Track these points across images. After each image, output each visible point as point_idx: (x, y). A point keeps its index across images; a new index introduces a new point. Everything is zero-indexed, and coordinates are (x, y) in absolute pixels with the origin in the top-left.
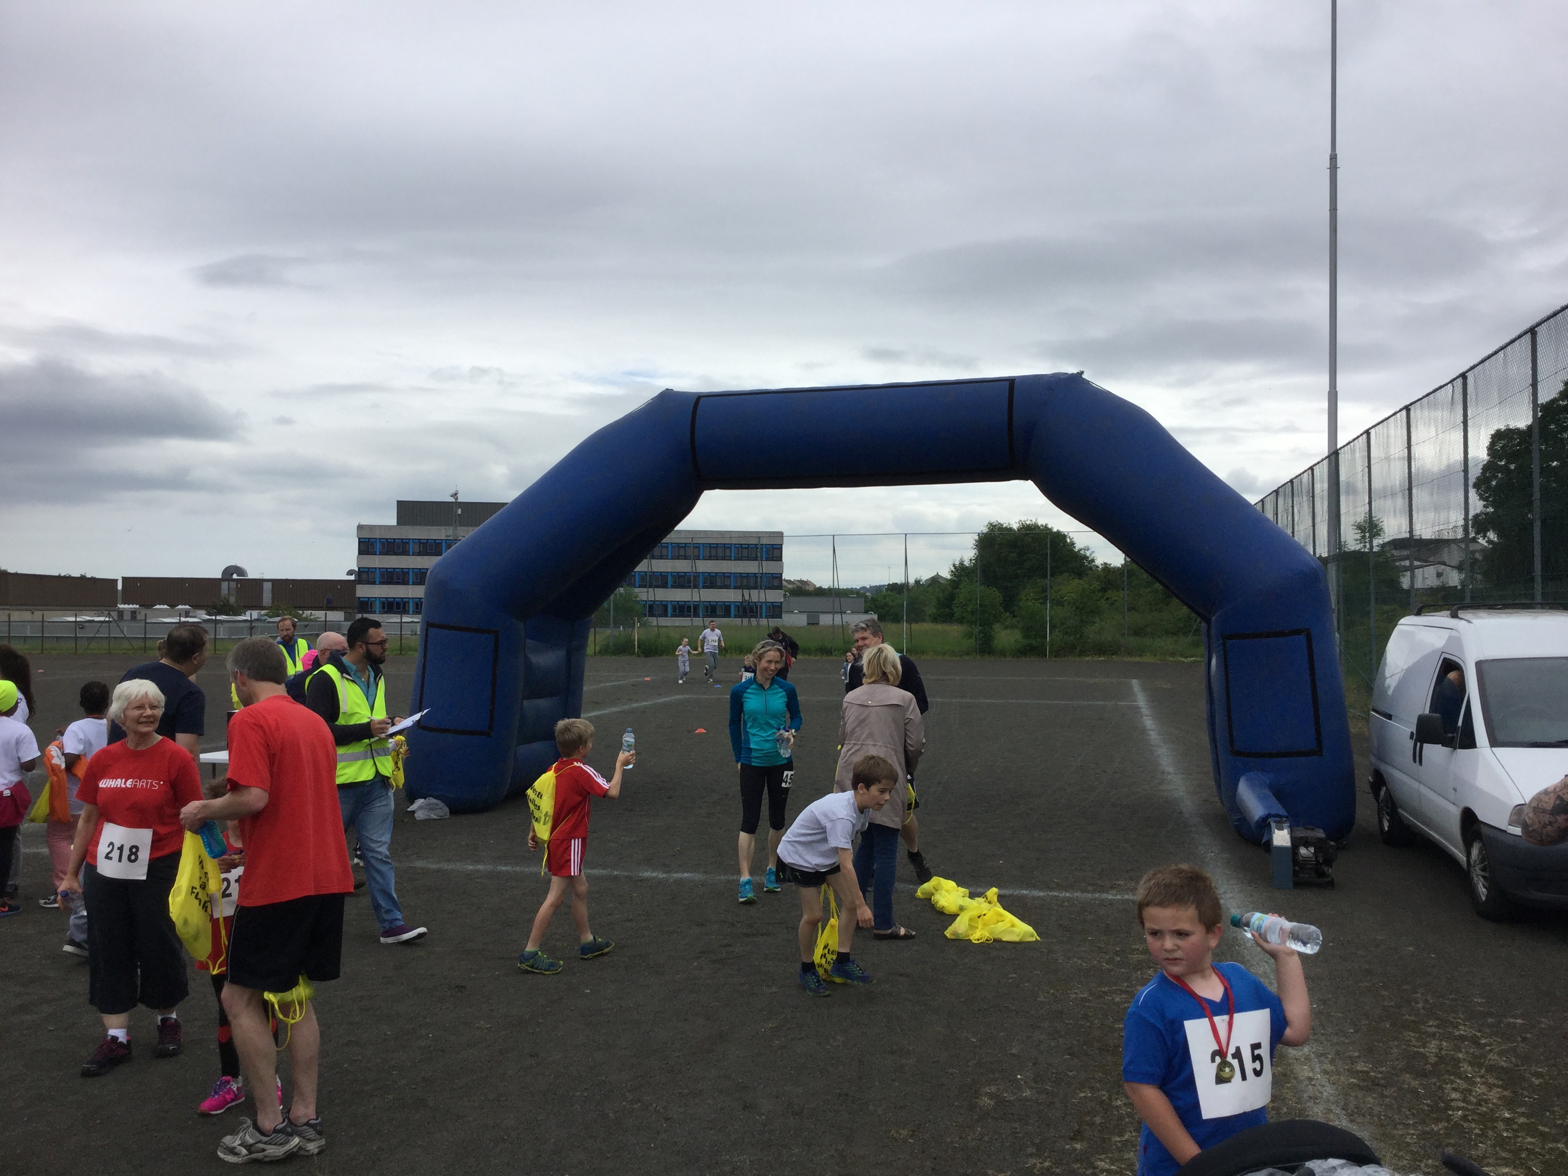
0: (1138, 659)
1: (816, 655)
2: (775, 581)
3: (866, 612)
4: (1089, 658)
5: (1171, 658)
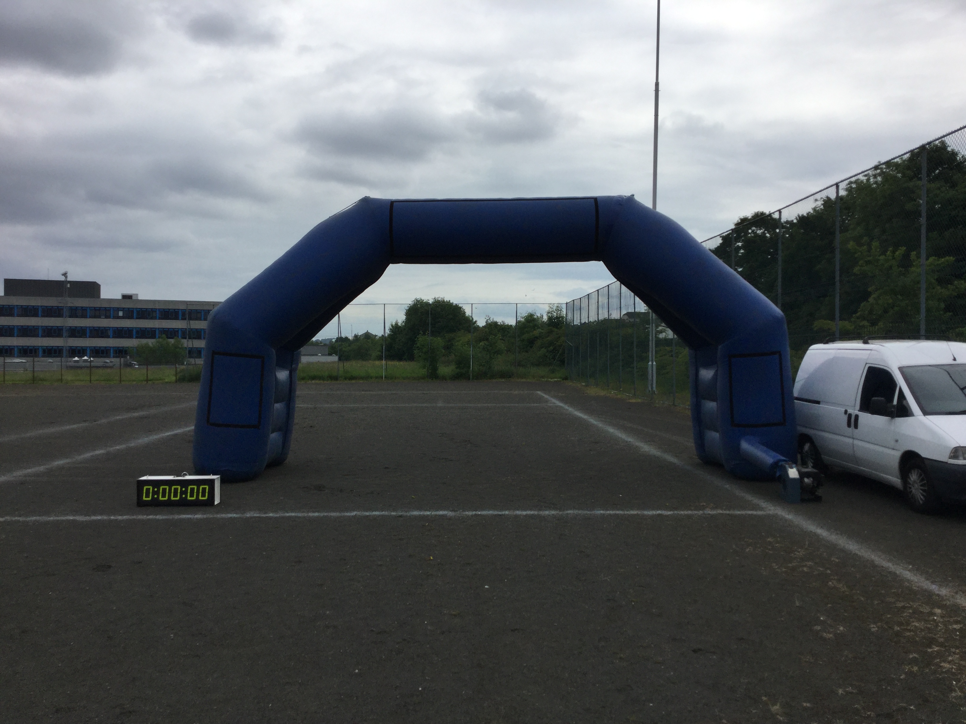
0: (524, 380)
1: (328, 380)
3: (330, 354)
4: (496, 380)
5: (543, 379)
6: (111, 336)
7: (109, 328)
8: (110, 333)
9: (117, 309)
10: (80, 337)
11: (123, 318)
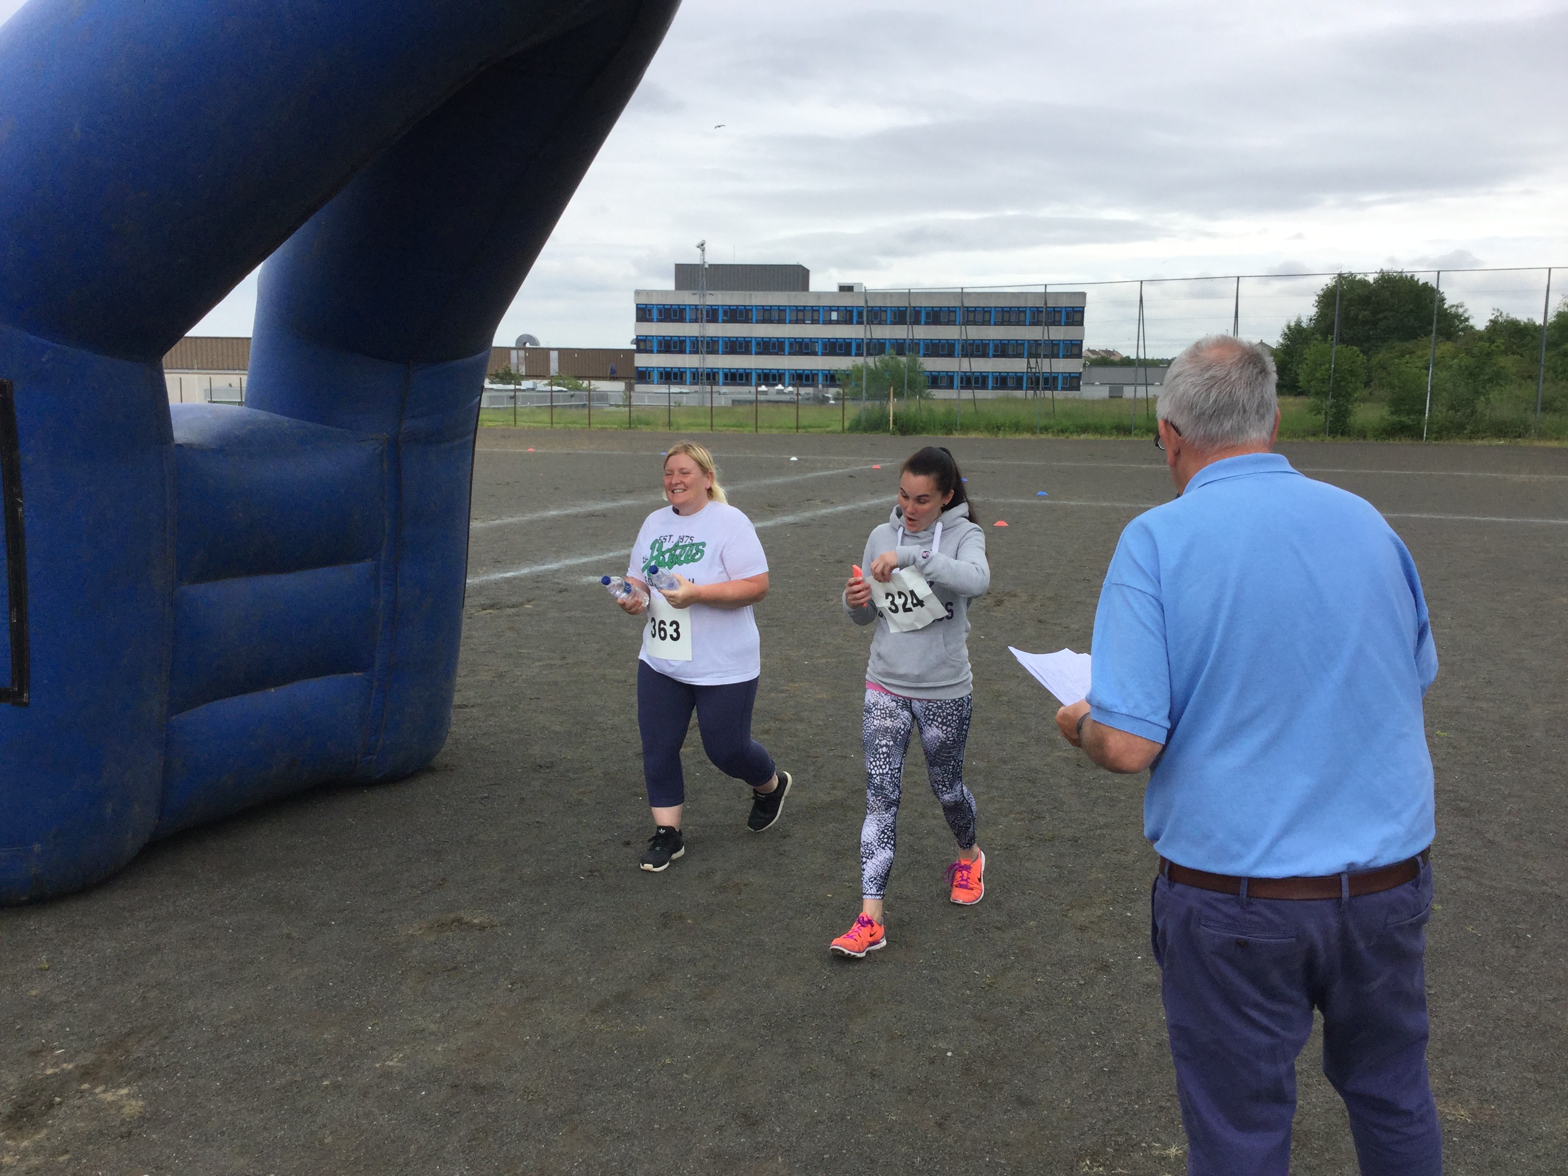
0: (1557, 444)
2: (1074, 349)
4: (1485, 442)
6: (820, 353)
7: (816, 340)
8: (819, 348)
9: (828, 308)
10: (776, 354)
11: (838, 322)
